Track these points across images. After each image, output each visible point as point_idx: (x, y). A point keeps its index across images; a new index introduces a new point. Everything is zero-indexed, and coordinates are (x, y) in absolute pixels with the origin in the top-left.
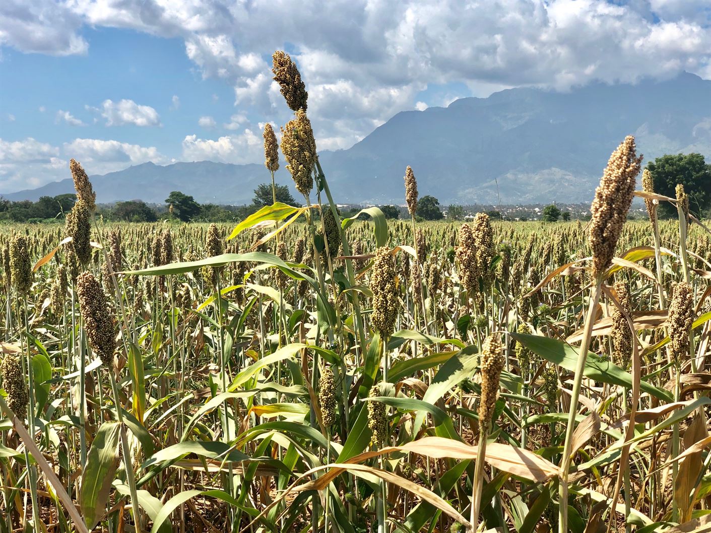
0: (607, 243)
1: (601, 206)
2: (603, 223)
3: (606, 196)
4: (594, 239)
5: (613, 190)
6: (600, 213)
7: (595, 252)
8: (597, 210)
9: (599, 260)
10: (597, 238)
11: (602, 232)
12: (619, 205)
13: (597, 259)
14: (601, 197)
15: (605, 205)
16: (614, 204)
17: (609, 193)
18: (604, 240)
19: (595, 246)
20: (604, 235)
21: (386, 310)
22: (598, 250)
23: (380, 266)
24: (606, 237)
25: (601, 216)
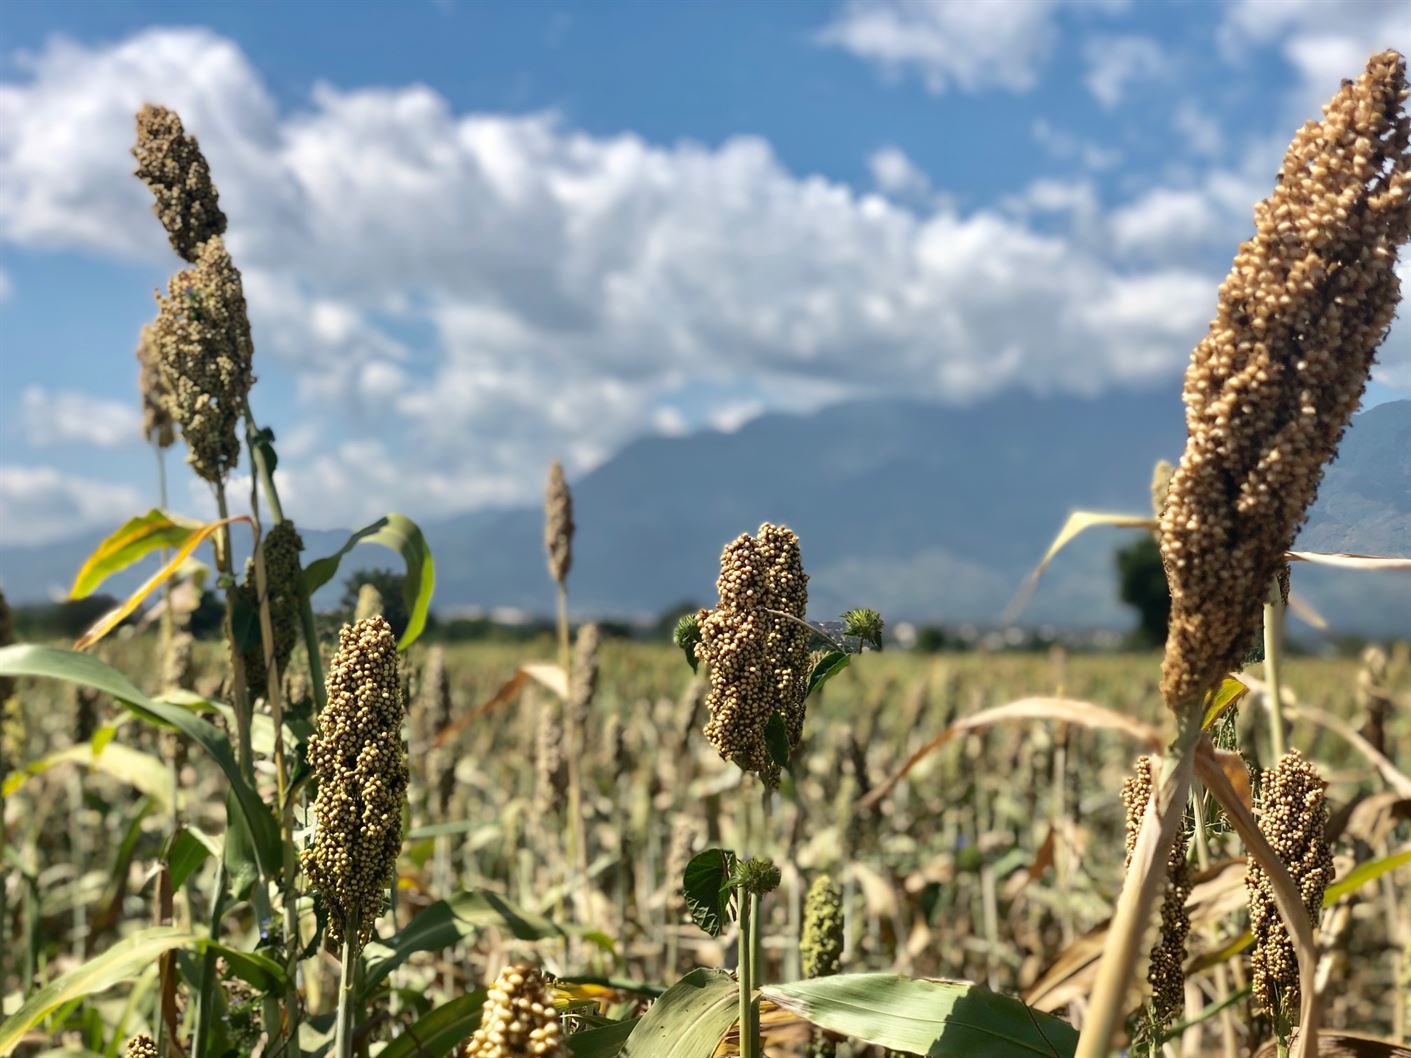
0: (1252, 544)
1: (1236, 365)
2: (1239, 450)
3: (1270, 318)
4: (1192, 525)
5: (1308, 285)
6: (1231, 397)
7: (1185, 586)
8: (1216, 384)
9: (1206, 625)
10: (1203, 520)
11: (1233, 492)
12: (1325, 365)
13: (1197, 619)
14: (1245, 321)
15: (1263, 359)
16: (1301, 356)
17: (1285, 299)
18: (1240, 528)
19: (1188, 557)
20: (1242, 506)
21: (355, 837)
22: (1203, 578)
23: (350, 683)
24: (1246, 517)
25: (1235, 410)
